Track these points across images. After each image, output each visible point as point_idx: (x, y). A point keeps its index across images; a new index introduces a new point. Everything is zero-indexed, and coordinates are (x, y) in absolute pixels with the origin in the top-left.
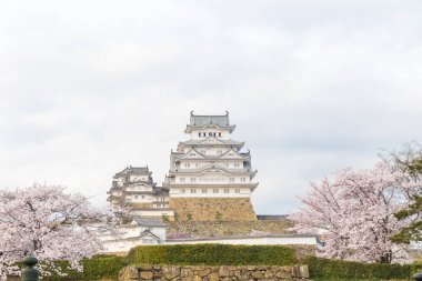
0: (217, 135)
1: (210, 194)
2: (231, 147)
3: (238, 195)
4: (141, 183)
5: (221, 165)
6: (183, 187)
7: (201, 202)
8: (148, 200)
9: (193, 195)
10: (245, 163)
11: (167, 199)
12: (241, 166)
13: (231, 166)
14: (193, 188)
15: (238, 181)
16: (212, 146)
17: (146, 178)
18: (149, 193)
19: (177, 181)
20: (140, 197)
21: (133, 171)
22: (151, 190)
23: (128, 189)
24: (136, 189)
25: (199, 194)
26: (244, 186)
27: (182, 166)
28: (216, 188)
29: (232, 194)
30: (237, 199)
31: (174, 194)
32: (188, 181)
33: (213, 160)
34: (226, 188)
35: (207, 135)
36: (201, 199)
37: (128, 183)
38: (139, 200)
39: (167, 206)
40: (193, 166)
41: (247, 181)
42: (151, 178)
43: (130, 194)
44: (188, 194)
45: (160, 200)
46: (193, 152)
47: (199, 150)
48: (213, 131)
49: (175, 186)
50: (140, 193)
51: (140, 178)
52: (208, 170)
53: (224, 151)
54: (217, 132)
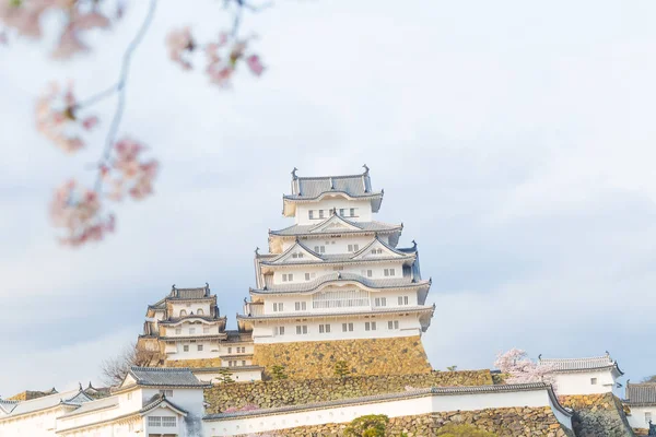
0: (347, 213)
1: (336, 334)
2: (377, 235)
3: (394, 334)
4: (194, 319)
5: (358, 272)
6: (280, 323)
7: (318, 350)
8: (210, 352)
9: (301, 338)
10: (407, 268)
11: (249, 350)
12: (399, 273)
14: (301, 323)
15: (392, 304)
16: (336, 236)
17: (206, 309)
18: (212, 339)
19: (268, 310)
20: (193, 347)
21: (178, 295)
22: (215, 331)
23: (170, 333)
24: (185, 332)
25: (314, 335)
26: (407, 314)
27: (277, 280)
28: (347, 321)
29: (382, 332)
30: (393, 342)
31: (263, 336)
32: (289, 309)
33: (339, 263)
34: (370, 320)
35: (327, 215)
36: (319, 345)
37: (169, 321)
38: (193, 354)
39: (248, 363)
41: (413, 303)
42: (215, 309)
43: (172, 342)
44: (290, 336)
45: (234, 352)
46: (299, 249)
47: (311, 245)
48: (338, 206)
49: (262, 322)
50: (193, 340)
51: (194, 309)
52: (329, 284)
53: (362, 244)
54: (347, 207)
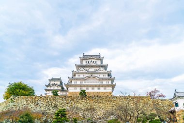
0: (95, 62)
1: (90, 90)
2: (102, 67)
5: (96, 75)
10: (108, 75)
13: (101, 76)
15: (105, 83)
16: (92, 67)
17: (59, 83)
19: (73, 83)
26: (108, 86)
27: (76, 76)
30: (105, 93)
31: (71, 90)
33: (92, 73)
34: (99, 87)
35: (90, 62)
40: (82, 76)
41: (110, 83)
43: (48, 90)
45: (64, 94)
46: (82, 69)
47: (86, 69)
49: (71, 86)
51: (55, 82)
52: (89, 77)
53: (98, 69)
54: (95, 61)
